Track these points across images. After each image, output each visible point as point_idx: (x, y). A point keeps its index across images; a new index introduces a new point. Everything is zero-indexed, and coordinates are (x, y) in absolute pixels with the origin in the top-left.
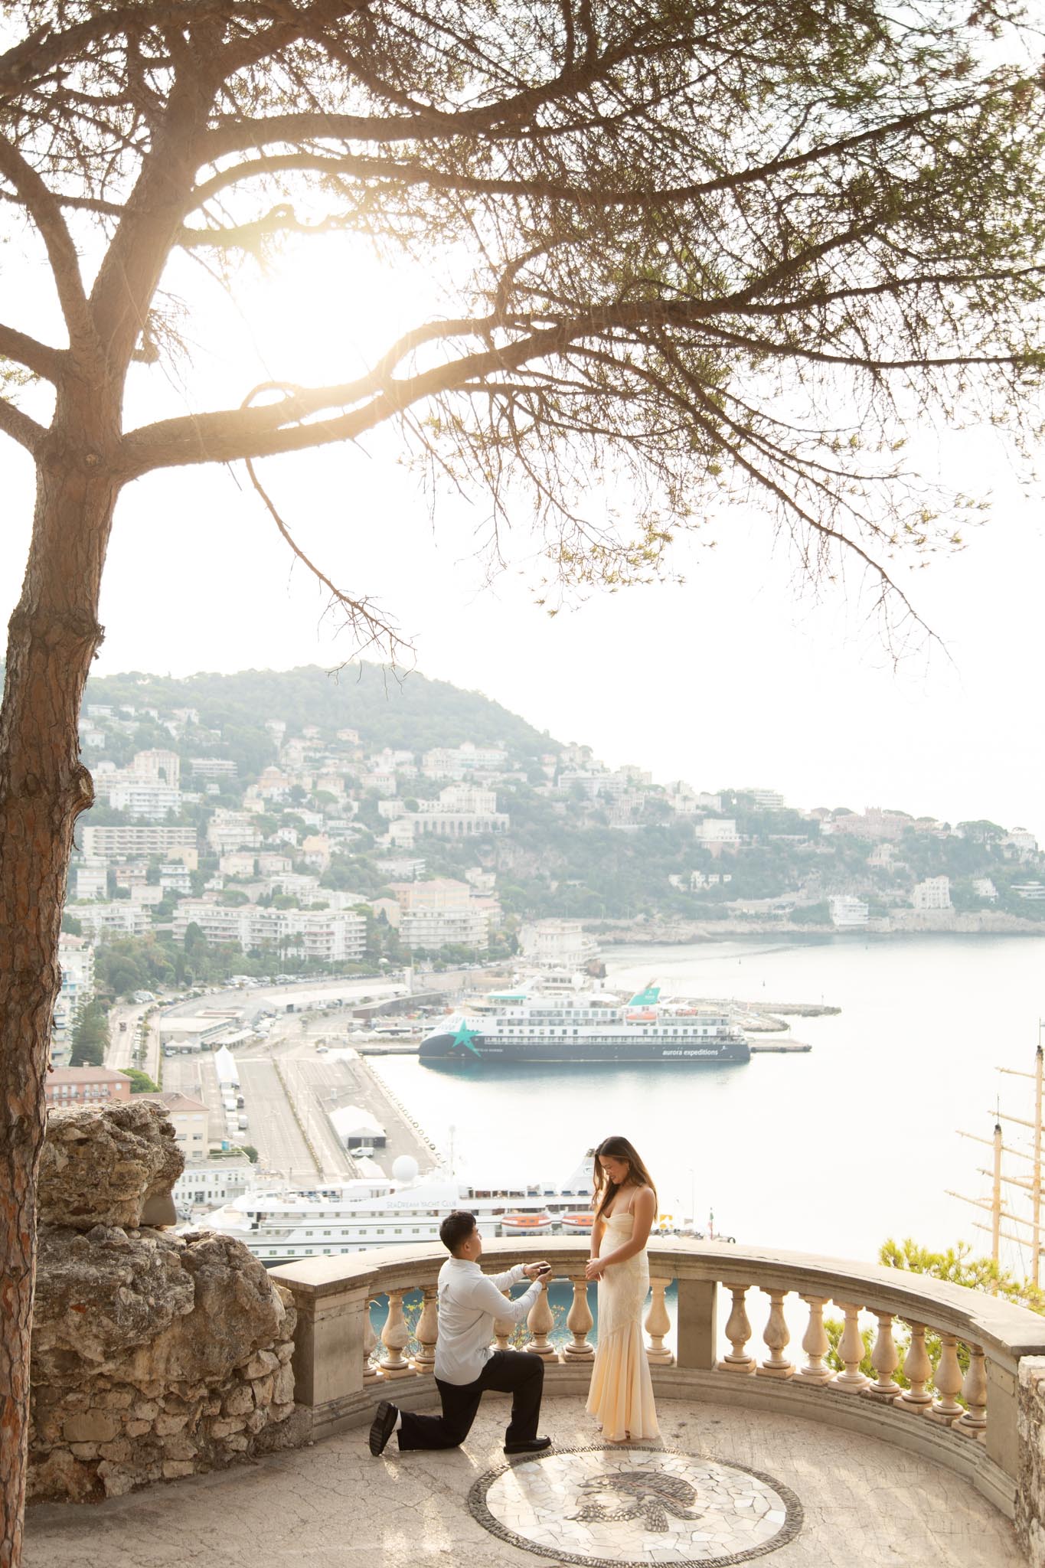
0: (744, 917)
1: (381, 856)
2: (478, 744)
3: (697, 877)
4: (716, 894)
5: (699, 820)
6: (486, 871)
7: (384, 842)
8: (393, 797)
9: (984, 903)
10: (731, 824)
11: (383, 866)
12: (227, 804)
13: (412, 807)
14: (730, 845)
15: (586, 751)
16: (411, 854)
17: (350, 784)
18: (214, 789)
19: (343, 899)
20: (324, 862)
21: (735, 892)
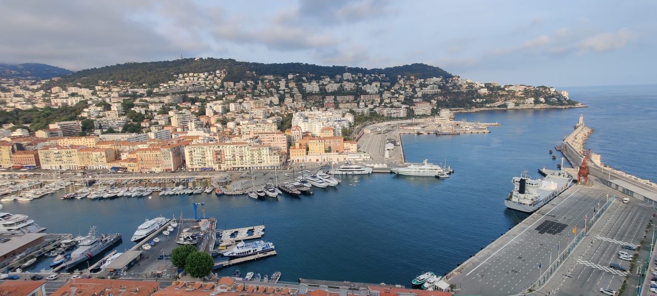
0: (487, 107)
1: (415, 98)
2: (437, 77)
3: (478, 100)
4: (482, 102)
5: (479, 89)
6: (435, 100)
7: (416, 96)
8: (419, 88)
9: (542, 102)
10: (486, 89)
11: (414, 100)
12: (387, 90)
13: (422, 89)
14: (486, 93)
15: (459, 77)
16: (420, 98)
17: (411, 86)
18: (386, 88)
19: (404, 106)
20: (403, 99)
21: (486, 102)
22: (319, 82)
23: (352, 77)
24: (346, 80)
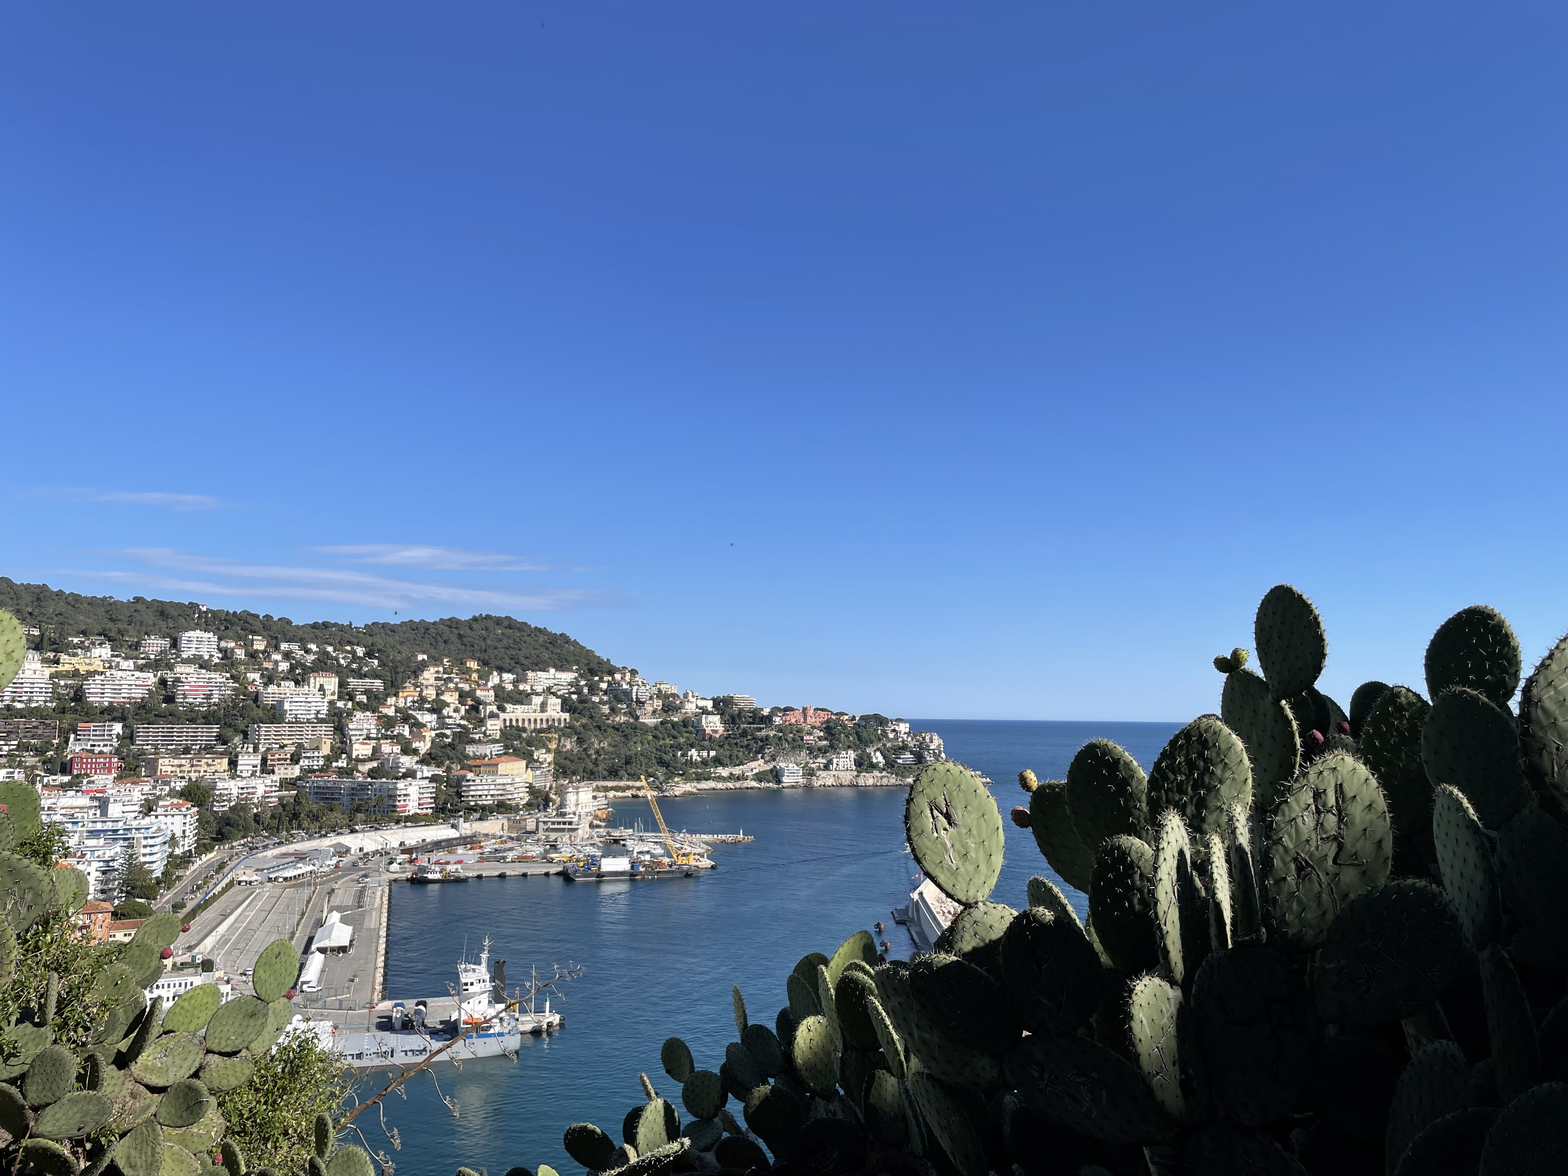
0: (720, 778)
1: (473, 741)
3: (693, 753)
4: (704, 763)
5: (696, 715)
7: (479, 733)
9: (876, 766)
10: (718, 717)
13: (503, 709)
14: (717, 731)
21: (718, 762)
22: (57, 662)
23: (220, 650)
24: (188, 661)
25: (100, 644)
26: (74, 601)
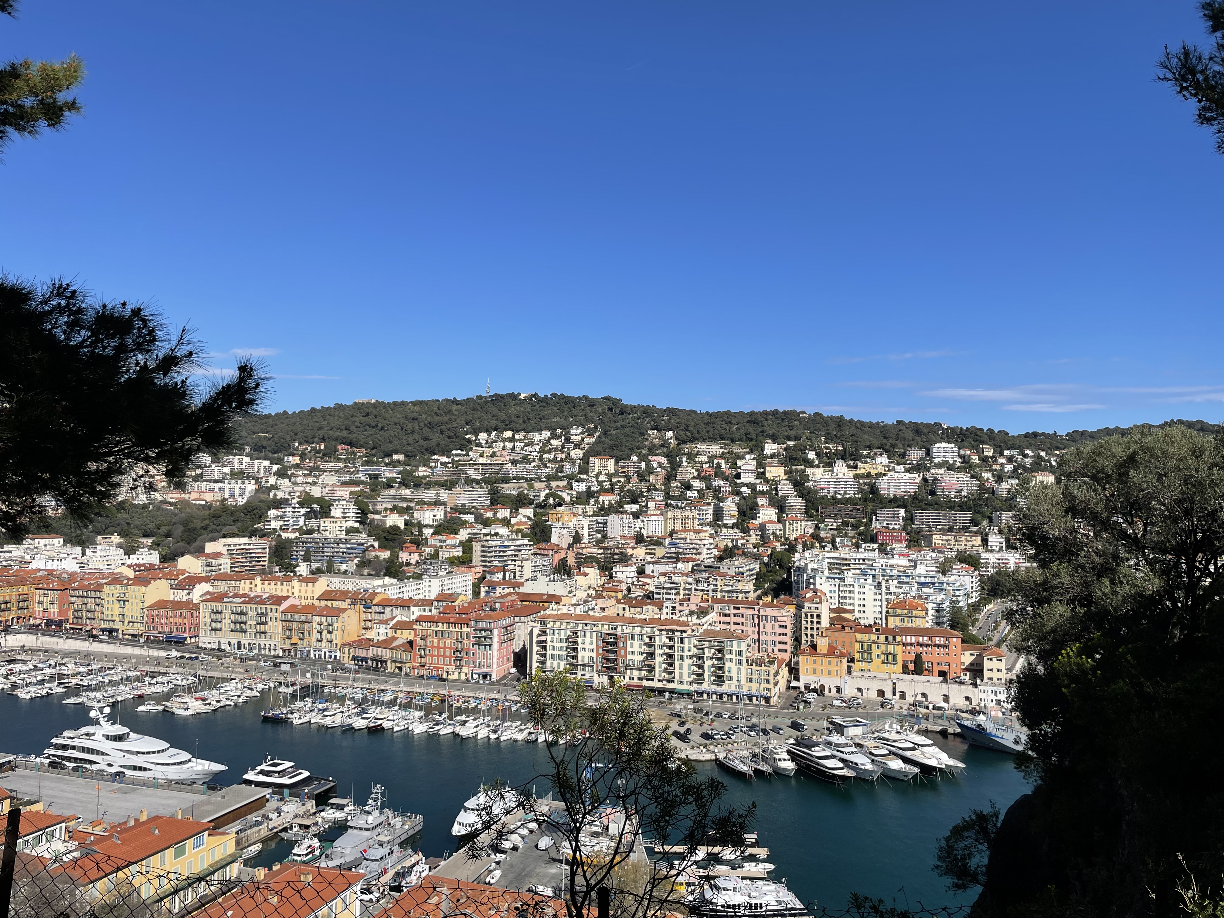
22: (856, 467)
23: (960, 456)
24: (939, 465)
25: (881, 455)
26: (861, 425)
